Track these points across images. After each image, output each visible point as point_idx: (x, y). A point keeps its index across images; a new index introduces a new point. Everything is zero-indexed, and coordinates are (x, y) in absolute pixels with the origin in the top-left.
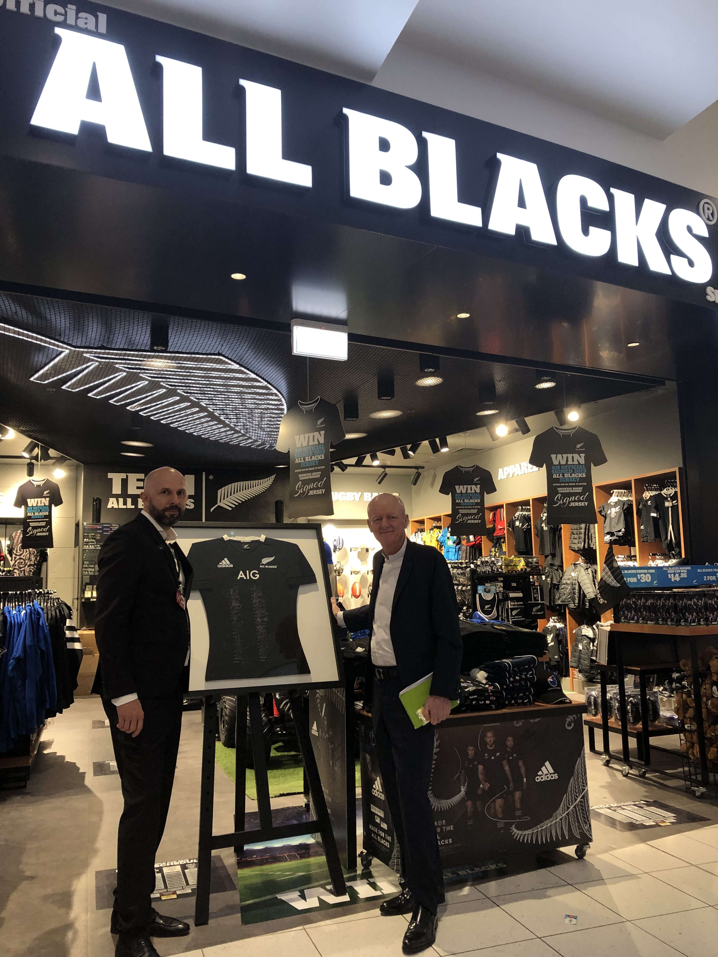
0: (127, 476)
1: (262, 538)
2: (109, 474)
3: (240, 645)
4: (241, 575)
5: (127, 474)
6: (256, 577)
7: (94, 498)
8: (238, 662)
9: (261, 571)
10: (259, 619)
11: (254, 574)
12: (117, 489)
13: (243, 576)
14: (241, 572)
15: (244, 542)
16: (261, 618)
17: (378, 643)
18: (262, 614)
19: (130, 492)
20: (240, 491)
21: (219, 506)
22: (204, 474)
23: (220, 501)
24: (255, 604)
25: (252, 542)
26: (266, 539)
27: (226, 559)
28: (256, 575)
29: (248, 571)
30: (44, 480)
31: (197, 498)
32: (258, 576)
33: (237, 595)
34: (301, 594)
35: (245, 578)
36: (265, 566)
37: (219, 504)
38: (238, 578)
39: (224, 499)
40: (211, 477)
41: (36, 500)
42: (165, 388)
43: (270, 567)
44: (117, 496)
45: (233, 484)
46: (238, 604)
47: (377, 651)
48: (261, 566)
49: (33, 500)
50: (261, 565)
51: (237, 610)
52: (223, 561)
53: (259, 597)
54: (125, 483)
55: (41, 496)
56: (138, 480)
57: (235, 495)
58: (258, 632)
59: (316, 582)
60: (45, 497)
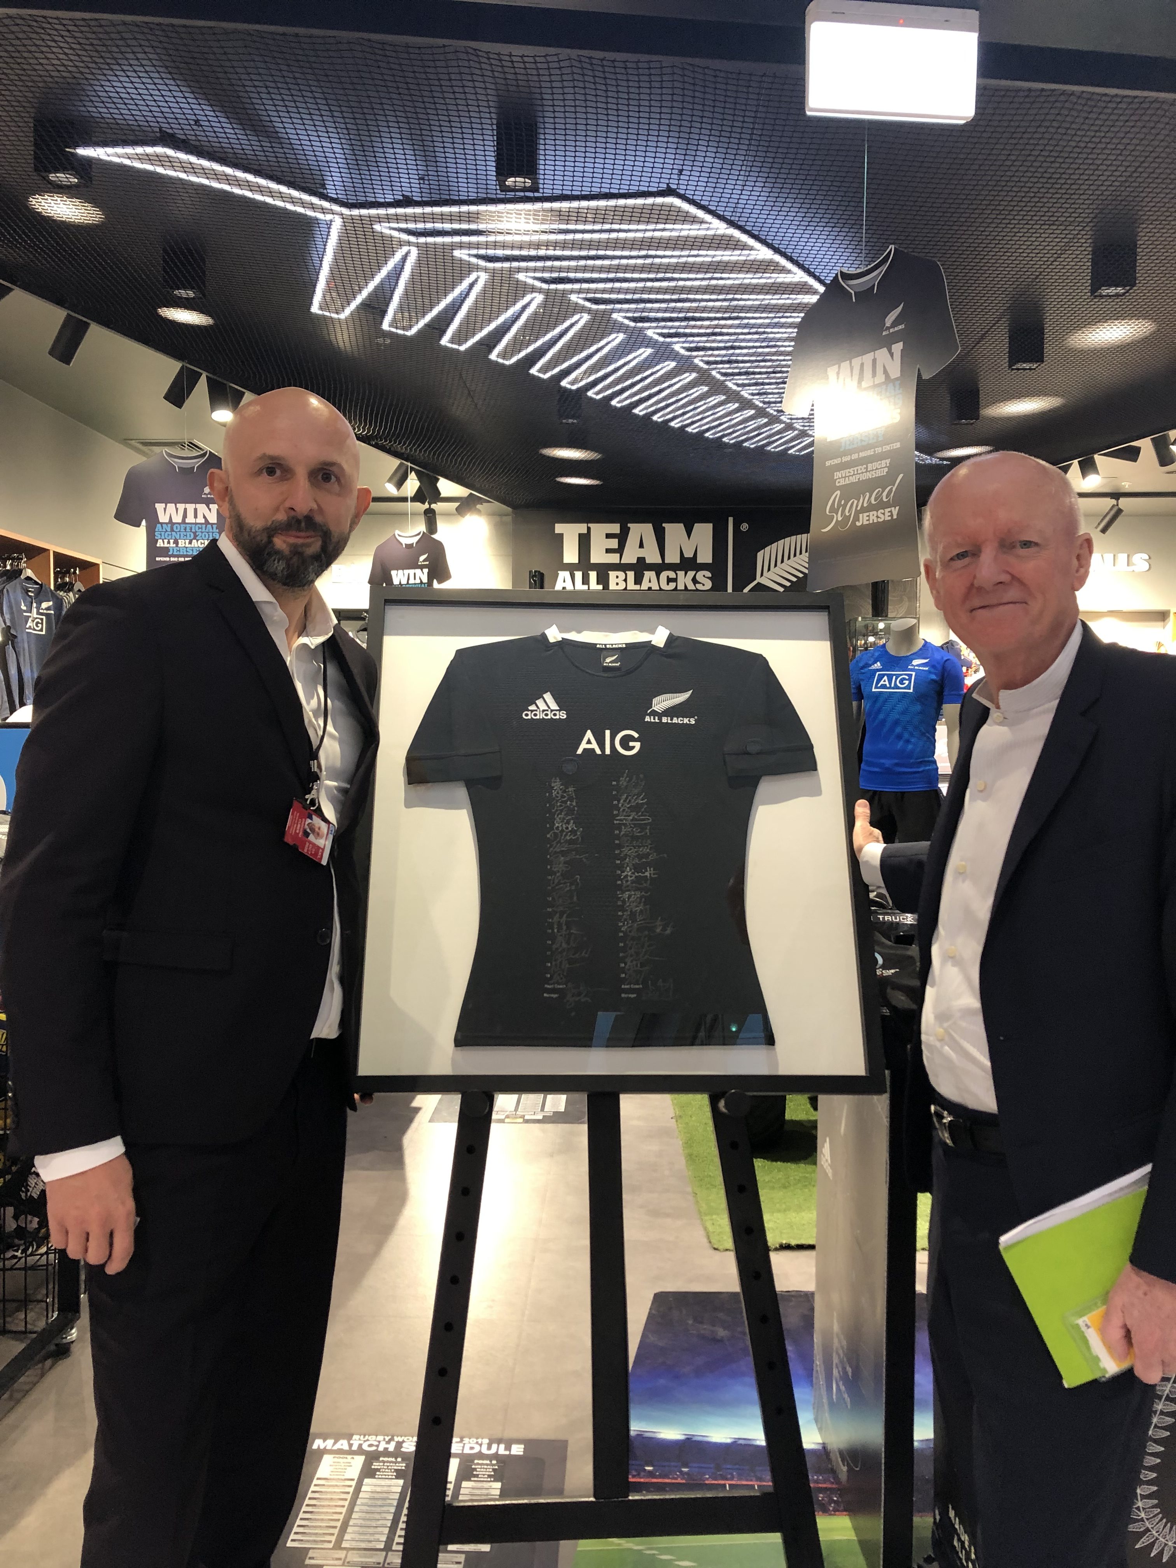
0: (589, 529)
1: (659, 638)
2: (556, 525)
3: (564, 945)
4: (588, 742)
5: (590, 525)
6: (633, 747)
7: (531, 572)
8: (555, 996)
9: (648, 734)
10: (628, 872)
11: (625, 742)
12: (571, 555)
13: (594, 745)
14: (589, 734)
15: (606, 649)
16: (637, 868)
17: (942, 1017)
18: (640, 857)
19: (594, 559)
20: (801, 553)
21: (759, 583)
22: (731, 520)
23: (762, 575)
24: (619, 827)
25: (631, 647)
26: (671, 640)
27: (548, 696)
28: (631, 744)
29: (608, 733)
30: (419, 534)
31: (717, 569)
32: (637, 745)
33: (571, 799)
34: (764, 804)
35: (598, 752)
36: (660, 719)
37: (759, 579)
38: (580, 751)
39: (769, 570)
40: (745, 527)
41: (406, 572)
42: (583, 309)
43: (675, 720)
44: (571, 568)
45: (787, 540)
46: (571, 826)
47: (938, 1044)
48: (647, 719)
49: (400, 572)
50: (650, 715)
51: (566, 841)
52: (540, 702)
53: (636, 808)
54: (584, 542)
55: (414, 565)
56: (608, 536)
57: (790, 562)
58: (624, 911)
59: (815, 769)
60: (422, 567)
